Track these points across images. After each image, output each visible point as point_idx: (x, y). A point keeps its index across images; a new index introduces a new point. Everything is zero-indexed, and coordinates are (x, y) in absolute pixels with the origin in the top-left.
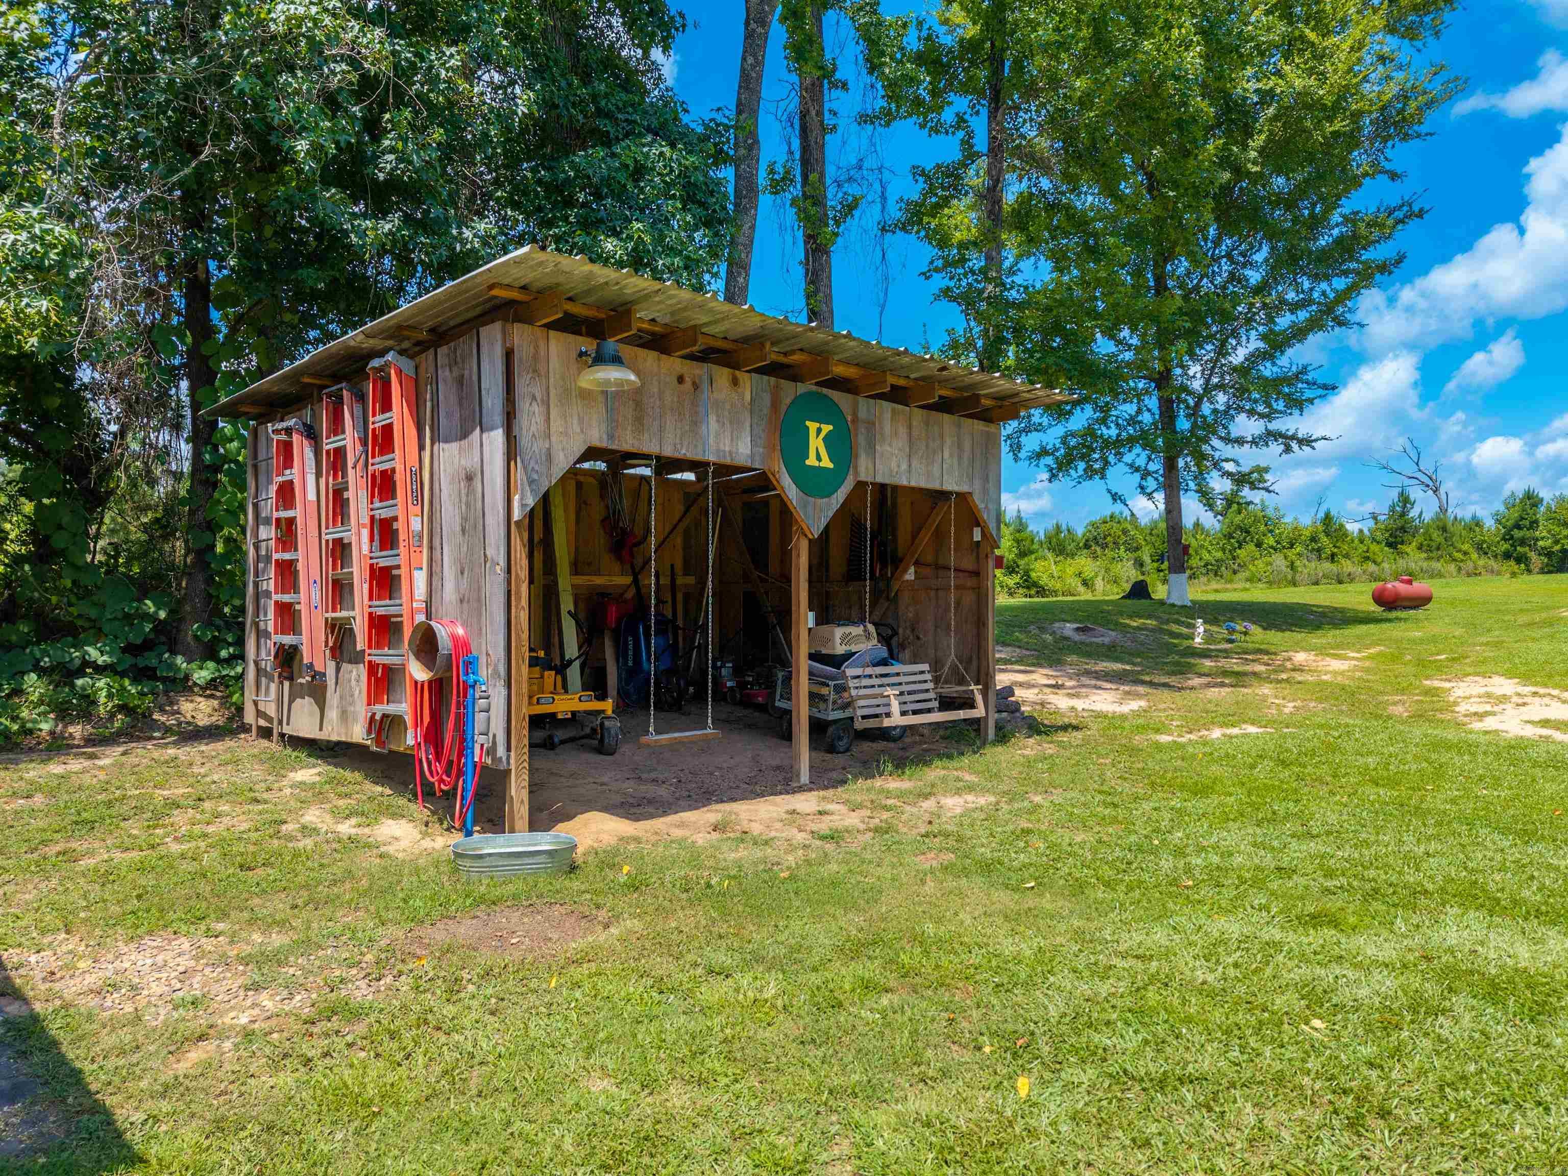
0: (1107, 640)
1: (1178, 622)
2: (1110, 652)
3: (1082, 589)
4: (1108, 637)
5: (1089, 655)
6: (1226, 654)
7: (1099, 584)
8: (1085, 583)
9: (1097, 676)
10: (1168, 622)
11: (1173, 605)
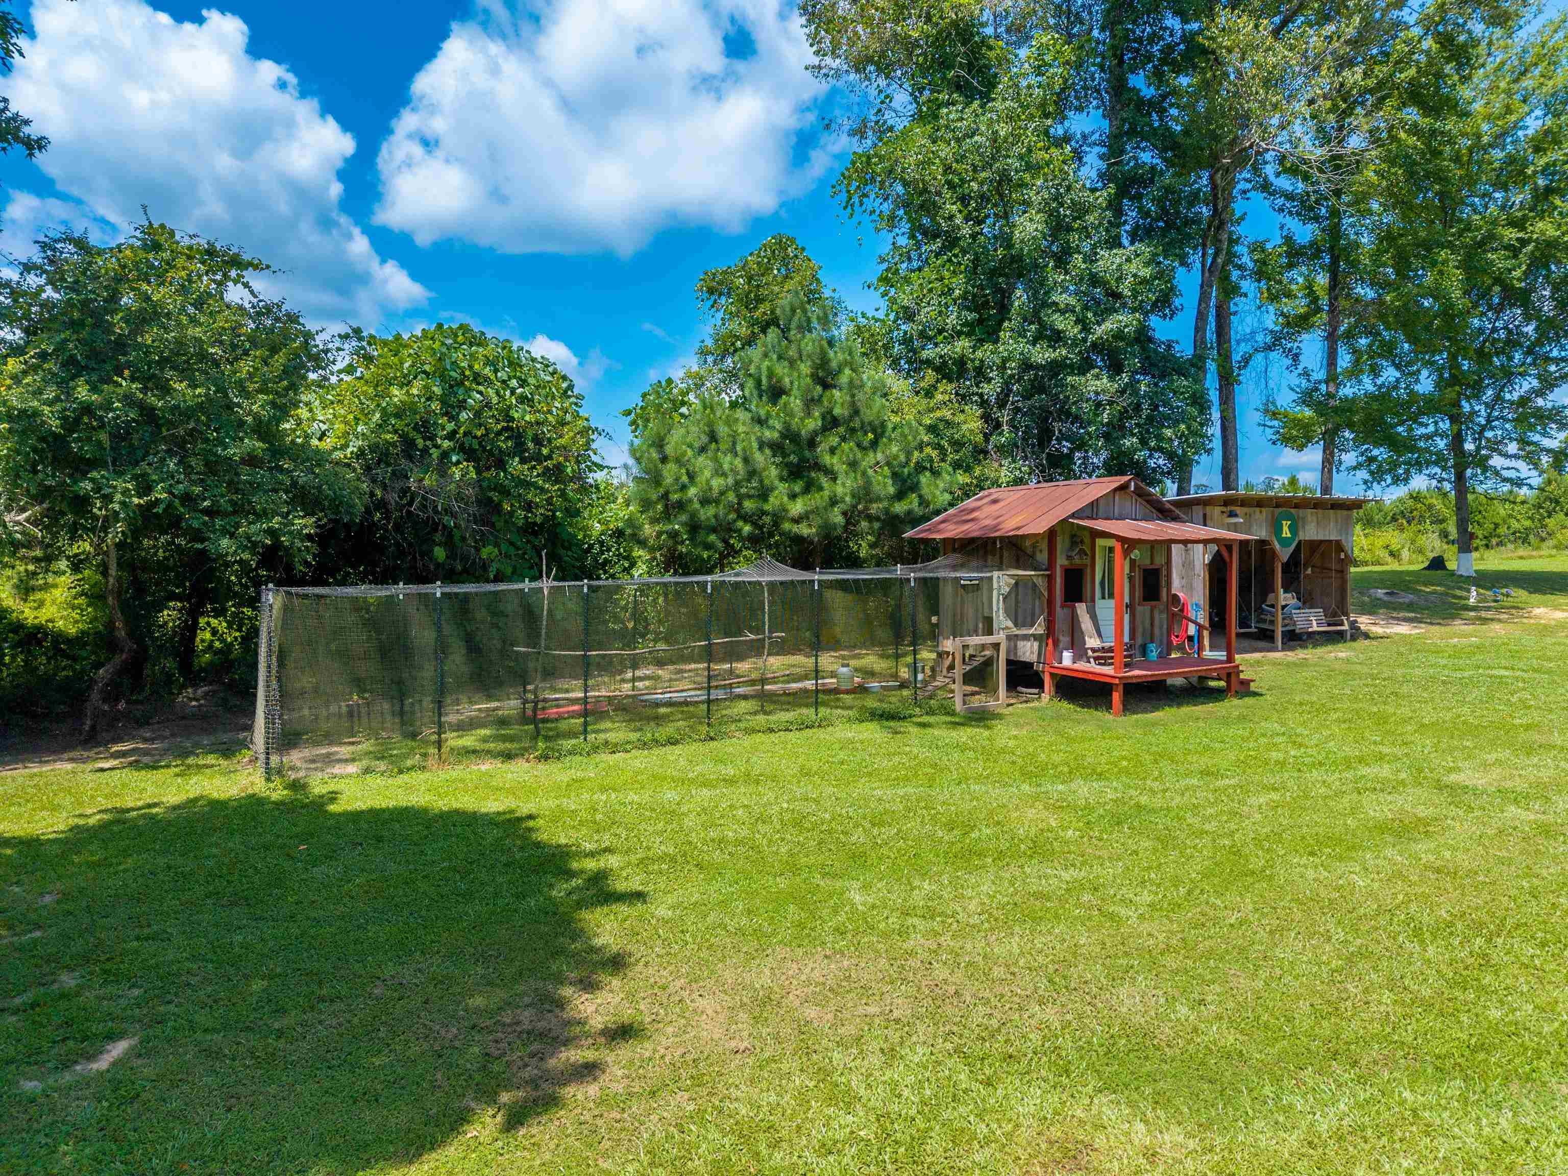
0: (1407, 600)
1: (1460, 588)
2: (1410, 607)
3: (1389, 559)
4: (1409, 598)
5: (1395, 609)
6: (1488, 609)
7: (1405, 554)
8: (1392, 554)
9: (1398, 619)
10: (1453, 588)
11: (1461, 576)
